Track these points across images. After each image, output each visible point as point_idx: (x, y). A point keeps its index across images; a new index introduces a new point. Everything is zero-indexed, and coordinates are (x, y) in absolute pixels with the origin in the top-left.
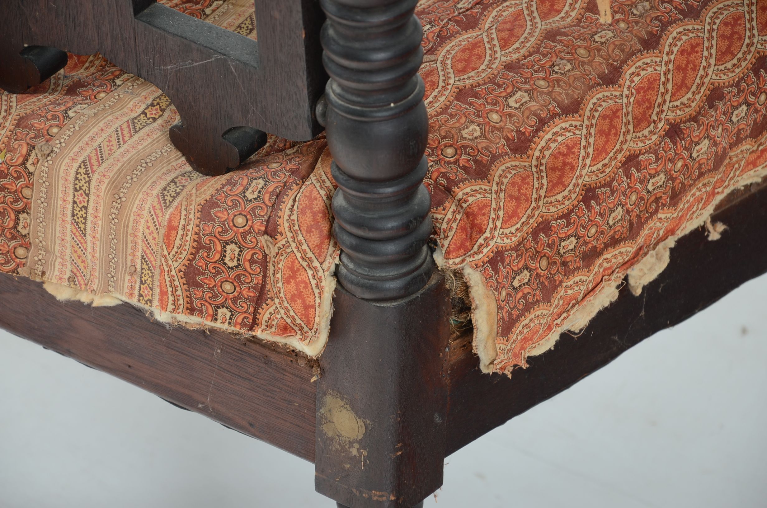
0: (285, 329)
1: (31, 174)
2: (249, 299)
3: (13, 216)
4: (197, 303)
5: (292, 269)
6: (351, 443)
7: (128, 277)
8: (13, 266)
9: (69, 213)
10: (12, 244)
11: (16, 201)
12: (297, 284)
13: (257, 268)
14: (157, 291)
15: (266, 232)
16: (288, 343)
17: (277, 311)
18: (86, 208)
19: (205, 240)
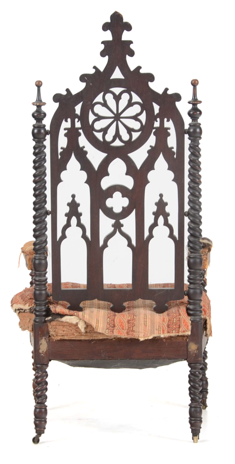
0: (184, 331)
1: (135, 319)
2: (178, 328)
3: (132, 328)
4: (169, 331)
5: (184, 320)
6: (195, 351)
7: (156, 331)
8: (133, 336)
9: (143, 323)
10: (132, 332)
11: (133, 324)
12: (185, 323)
13: (179, 322)
14: (162, 331)
15: (179, 315)
16: (185, 334)
17: (182, 329)
18: (147, 321)
19: (170, 319)
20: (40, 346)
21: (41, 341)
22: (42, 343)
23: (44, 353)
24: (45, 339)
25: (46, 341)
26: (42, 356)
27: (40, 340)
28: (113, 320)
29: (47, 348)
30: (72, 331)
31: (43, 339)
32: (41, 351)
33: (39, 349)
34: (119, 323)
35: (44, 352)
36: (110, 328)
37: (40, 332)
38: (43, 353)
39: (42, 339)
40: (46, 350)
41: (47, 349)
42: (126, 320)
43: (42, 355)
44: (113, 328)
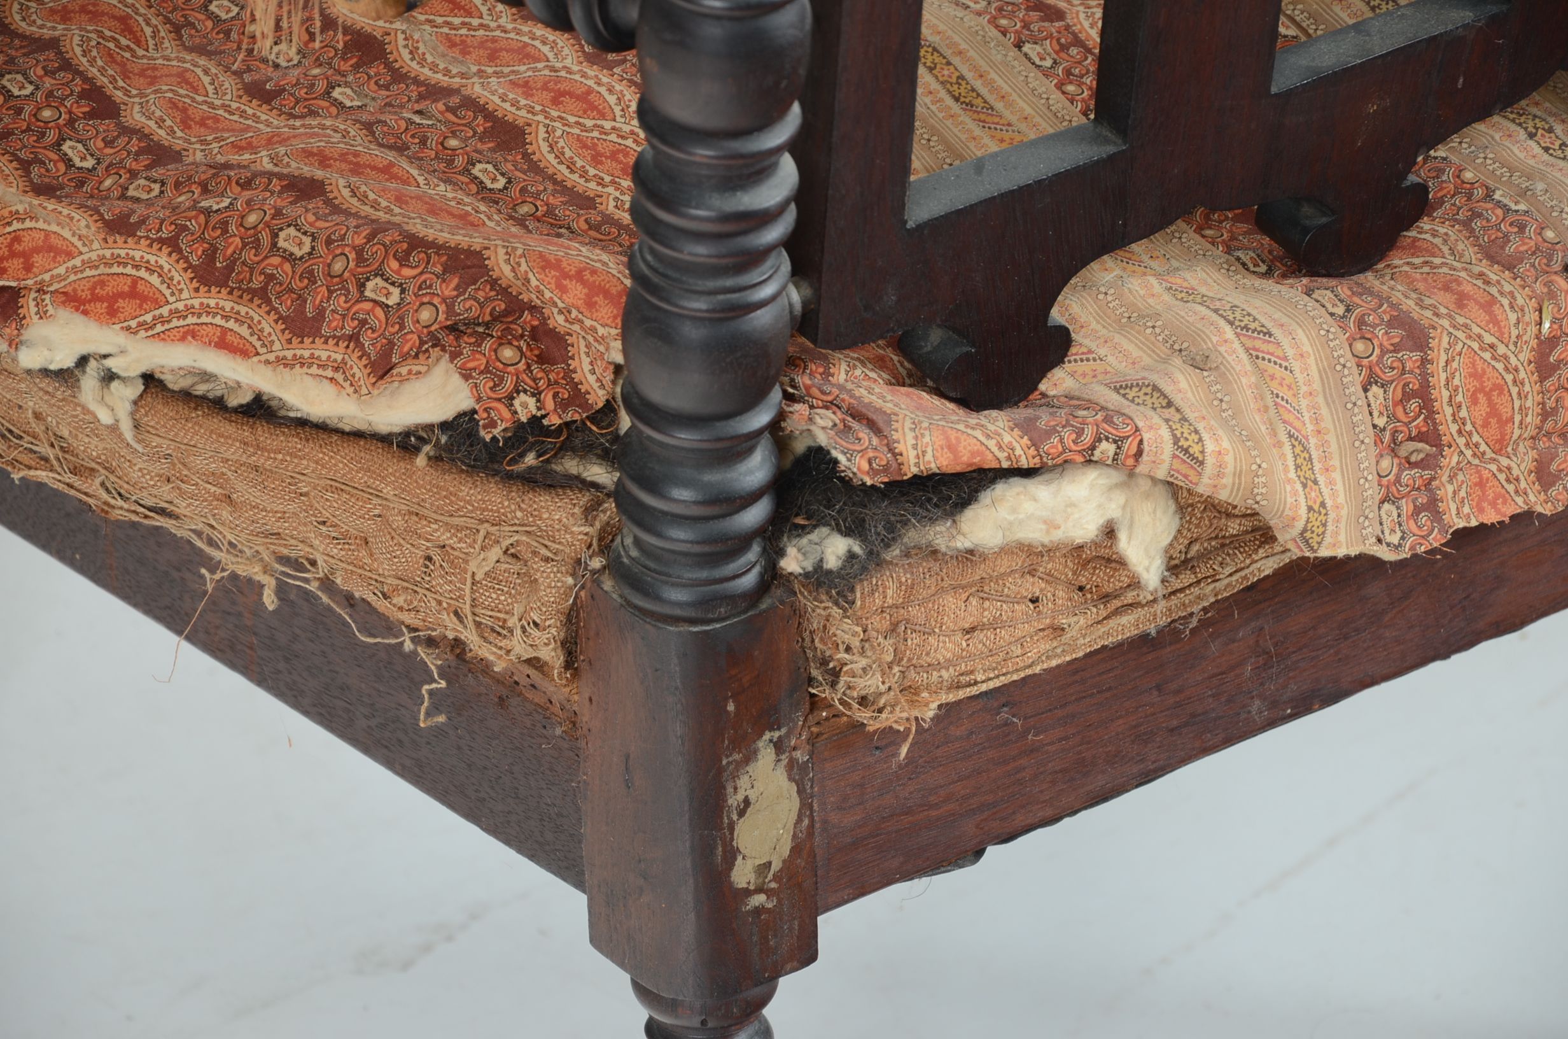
20: (731, 827)
21: (743, 782)
22: (752, 796)
23: (776, 878)
24: (779, 746)
25: (791, 765)
26: (758, 911)
27: (735, 777)
28: (1414, 394)
29: (799, 820)
30: (1046, 607)
31: (766, 755)
32: (742, 875)
33: (732, 855)
34: (1475, 401)
35: (776, 866)
36: (1406, 476)
37: (731, 707)
38: (759, 890)
39: (750, 757)
40: (785, 851)
41: (795, 836)
42: (1525, 356)
43: (759, 899)
44: (1427, 474)
